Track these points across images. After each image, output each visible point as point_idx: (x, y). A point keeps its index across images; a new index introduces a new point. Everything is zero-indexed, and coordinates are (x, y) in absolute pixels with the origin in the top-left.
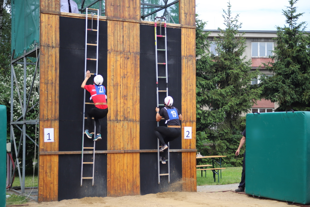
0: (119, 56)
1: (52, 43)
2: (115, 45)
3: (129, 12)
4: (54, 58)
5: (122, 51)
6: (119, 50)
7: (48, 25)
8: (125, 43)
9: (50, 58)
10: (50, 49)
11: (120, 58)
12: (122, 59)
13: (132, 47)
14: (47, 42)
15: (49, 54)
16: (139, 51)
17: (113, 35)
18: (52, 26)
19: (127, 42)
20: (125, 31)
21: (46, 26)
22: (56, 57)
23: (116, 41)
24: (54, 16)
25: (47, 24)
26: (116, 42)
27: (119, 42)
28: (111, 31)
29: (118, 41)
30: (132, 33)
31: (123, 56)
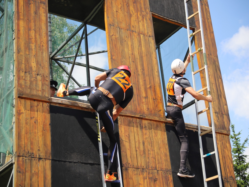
0: (141, 176)
1: (39, 150)
2: (132, 156)
3: (148, 105)
4: (43, 179)
5: (145, 167)
6: (139, 165)
7: (31, 118)
8: (147, 153)
9: (34, 179)
10: (34, 162)
11: (142, 180)
12: (146, 181)
13: (158, 160)
14: (29, 148)
15: (33, 172)
16: (171, 168)
17: (128, 141)
18: (37, 121)
19: (150, 152)
20: (146, 134)
21: (28, 121)
22: (45, 178)
23: (134, 149)
24: (41, 103)
25: (29, 117)
26: (135, 152)
27: (138, 152)
28: (125, 133)
29: (136, 151)
30: (156, 137)
31: (147, 177)
